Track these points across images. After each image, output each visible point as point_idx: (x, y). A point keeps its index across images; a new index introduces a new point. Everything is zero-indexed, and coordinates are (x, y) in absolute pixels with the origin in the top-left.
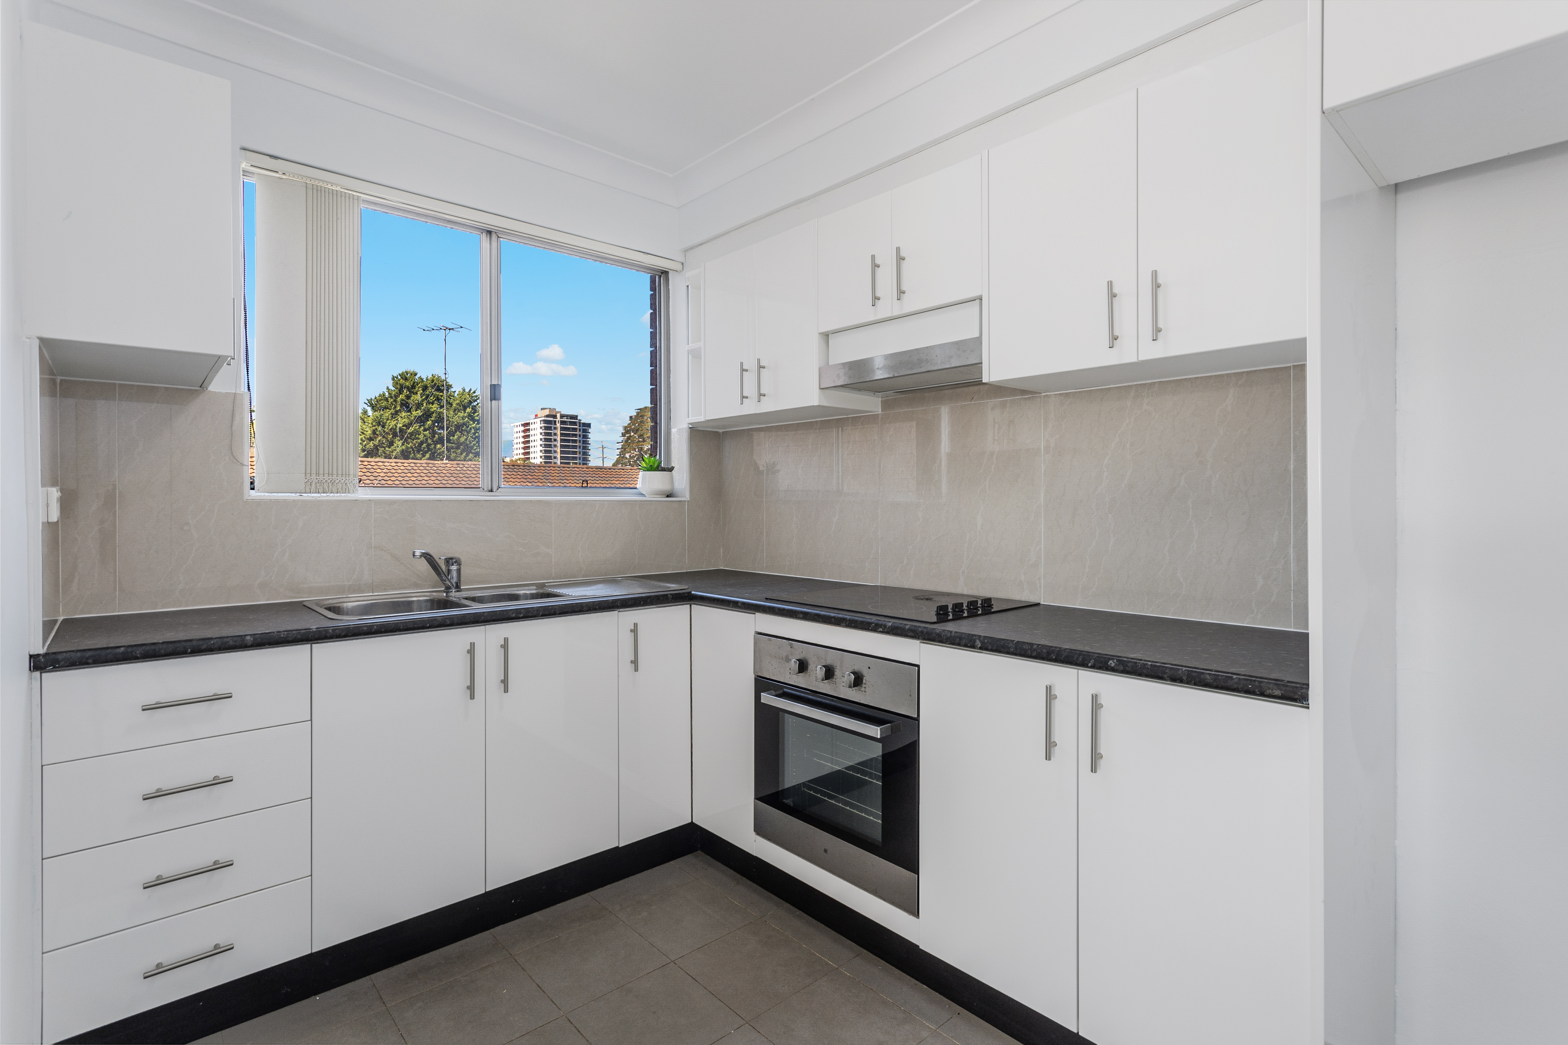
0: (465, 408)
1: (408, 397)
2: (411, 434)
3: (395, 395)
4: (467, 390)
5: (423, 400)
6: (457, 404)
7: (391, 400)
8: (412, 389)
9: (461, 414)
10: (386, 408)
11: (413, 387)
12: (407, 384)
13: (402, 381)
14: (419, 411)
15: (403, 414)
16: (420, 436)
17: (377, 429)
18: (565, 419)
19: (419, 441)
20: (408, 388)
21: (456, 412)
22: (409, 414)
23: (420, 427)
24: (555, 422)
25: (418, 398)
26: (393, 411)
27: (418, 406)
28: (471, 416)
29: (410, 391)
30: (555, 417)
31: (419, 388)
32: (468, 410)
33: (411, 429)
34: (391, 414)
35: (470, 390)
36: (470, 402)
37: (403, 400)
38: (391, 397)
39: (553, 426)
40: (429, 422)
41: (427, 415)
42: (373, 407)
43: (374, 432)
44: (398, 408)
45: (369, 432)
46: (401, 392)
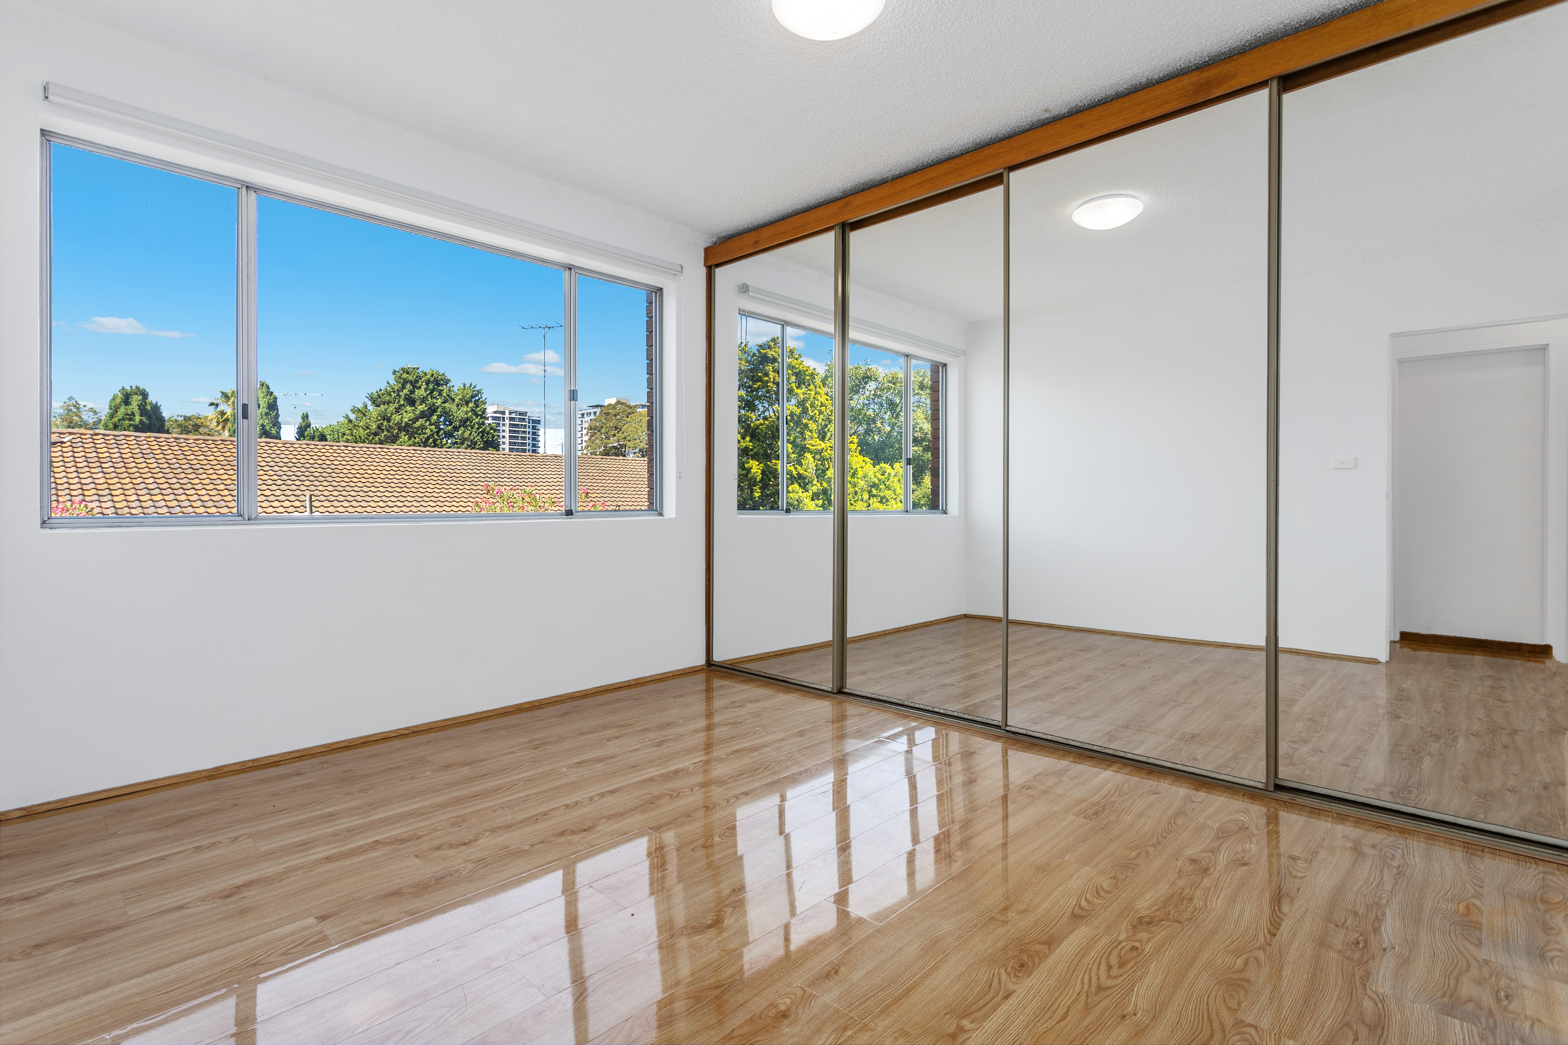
0: (467, 403)
1: (412, 392)
2: (418, 429)
3: (398, 390)
4: (468, 385)
5: (427, 395)
6: (460, 399)
7: (393, 395)
8: (415, 385)
9: (465, 409)
10: (389, 403)
11: (417, 381)
12: (410, 378)
13: (405, 376)
14: (424, 406)
15: (409, 408)
16: (427, 431)
17: (382, 424)
18: (513, 415)
19: (426, 436)
20: (411, 382)
21: (459, 407)
22: (413, 408)
23: (426, 421)
24: (504, 418)
25: (421, 393)
26: (396, 405)
27: (423, 400)
28: (474, 411)
29: (412, 386)
30: (503, 413)
31: (422, 382)
32: (471, 405)
33: (418, 424)
34: (395, 408)
35: (471, 385)
36: (473, 397)
37: (406, 394)
38: (394, 392)
39: (501, 423)
40: (435, 417)
41: (433, 410)
42: (374, 402)
43: (379, 427)
44: (402, 403)
45: (374, 427)
46: (403, 387)
